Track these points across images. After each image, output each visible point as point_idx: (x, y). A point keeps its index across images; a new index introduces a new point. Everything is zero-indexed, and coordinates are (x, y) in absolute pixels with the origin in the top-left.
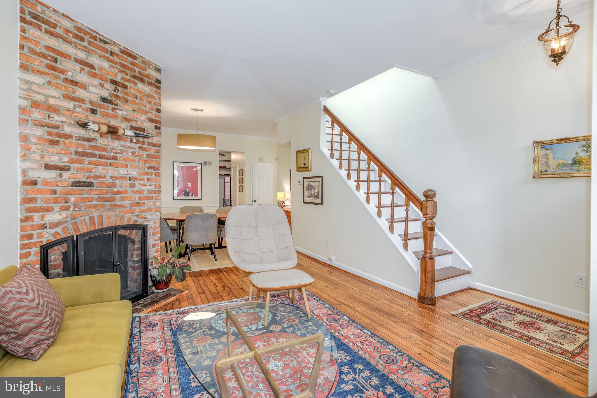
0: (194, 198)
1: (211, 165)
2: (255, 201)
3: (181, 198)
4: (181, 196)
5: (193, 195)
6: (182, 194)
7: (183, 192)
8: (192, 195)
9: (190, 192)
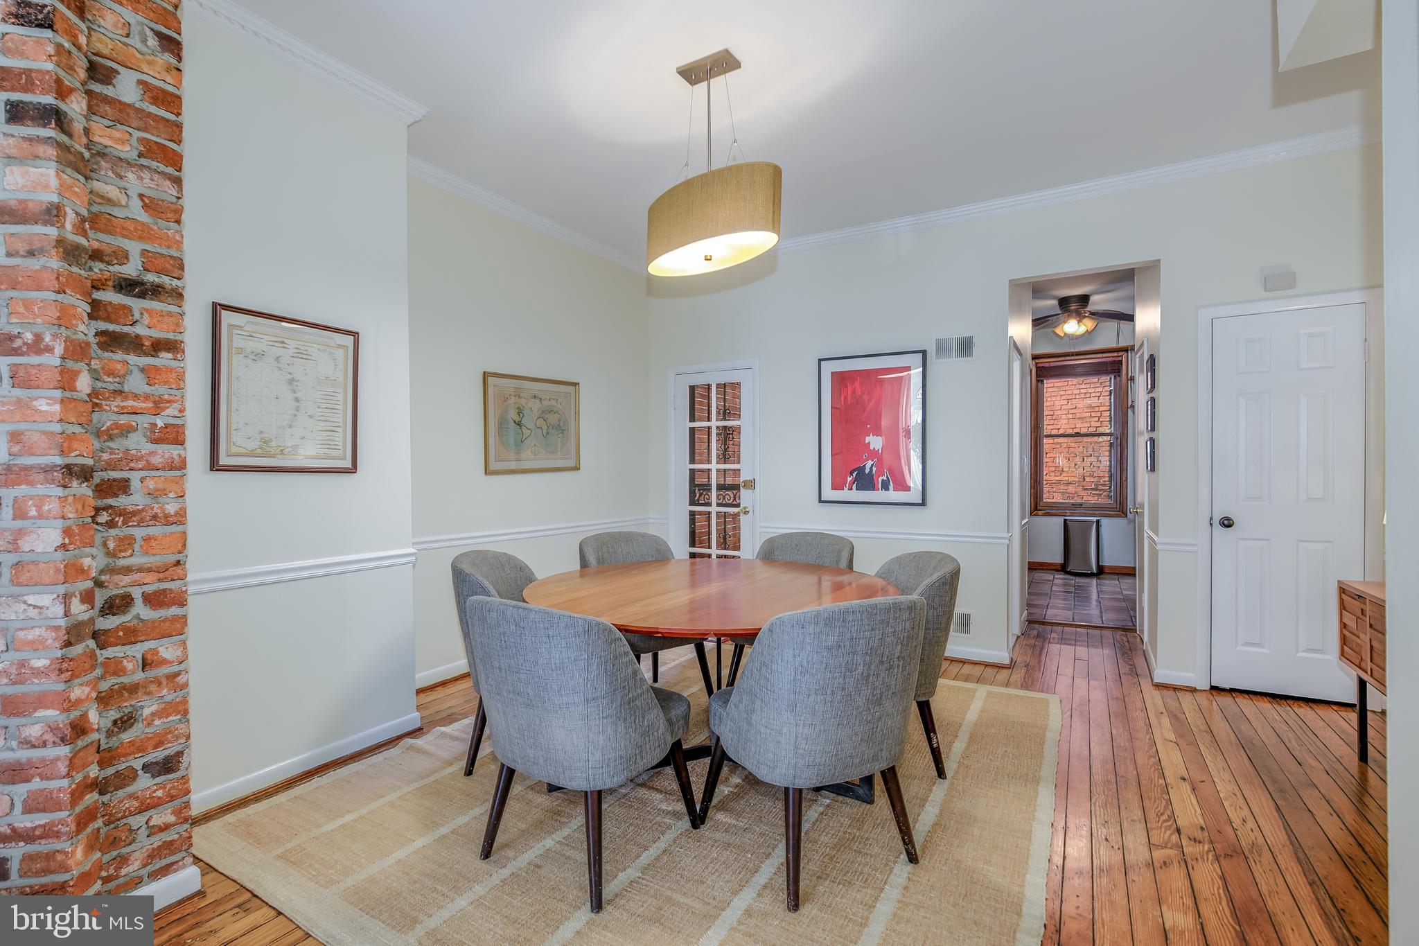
0: (893, 495)
1: (970, 354)
2: (1227, 523)
3: (844, 494)
4: (846, 489)
5: (891, 487)
6: (849, 479)
7: (851, 474)
8: (885, 486)
9: (880, 473)
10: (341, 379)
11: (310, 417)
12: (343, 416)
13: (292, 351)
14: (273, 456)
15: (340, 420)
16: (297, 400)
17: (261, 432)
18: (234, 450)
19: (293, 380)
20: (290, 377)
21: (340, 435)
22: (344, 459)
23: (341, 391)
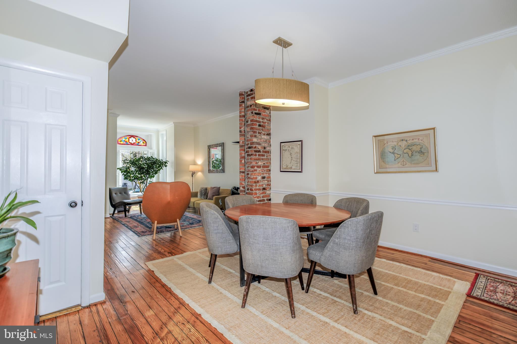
10: (299, 152)
11: (294, 161)
12: (299, 160)
13: (291, 148)
14: (288, 169)
15: (299, 161)
16: (292, 158)
17: (286, 165)
18: (283, 168)
19: (291, 154)
20: (290, 153)
21: (299, 164)
22: (300, 169)
23: (299, 154)
